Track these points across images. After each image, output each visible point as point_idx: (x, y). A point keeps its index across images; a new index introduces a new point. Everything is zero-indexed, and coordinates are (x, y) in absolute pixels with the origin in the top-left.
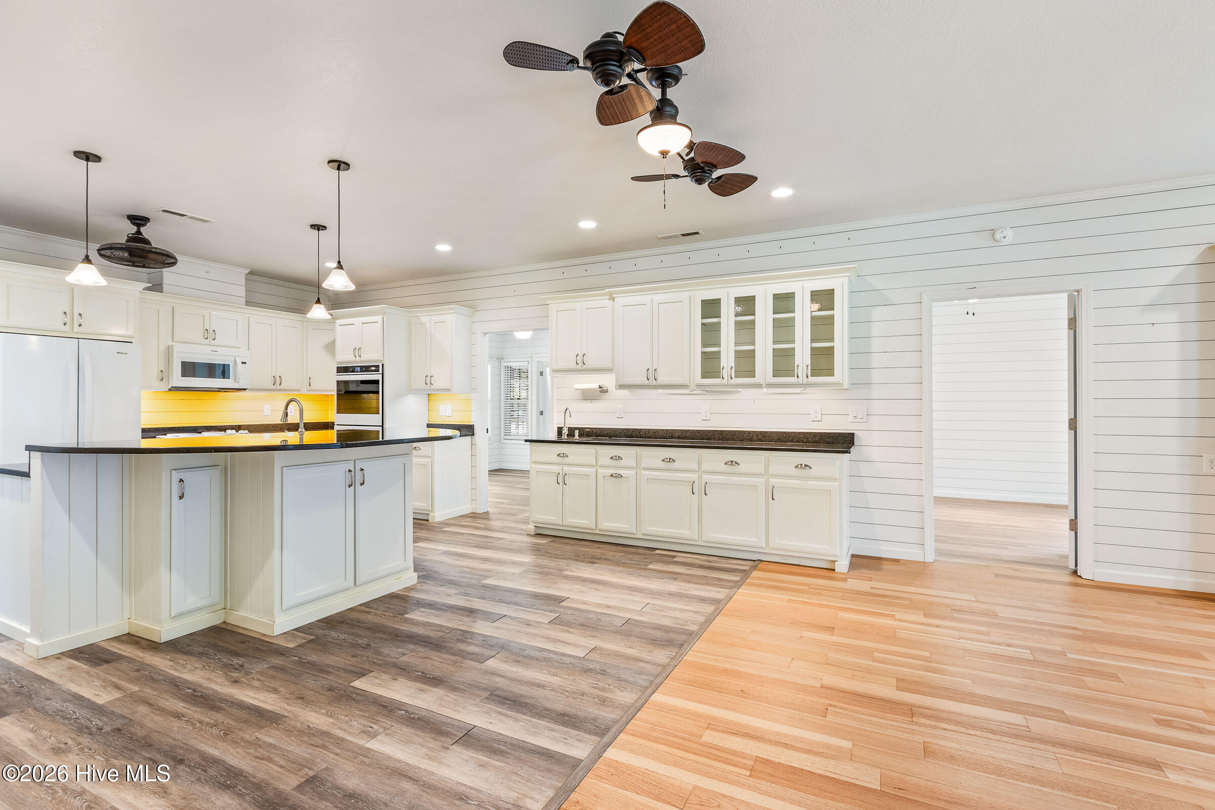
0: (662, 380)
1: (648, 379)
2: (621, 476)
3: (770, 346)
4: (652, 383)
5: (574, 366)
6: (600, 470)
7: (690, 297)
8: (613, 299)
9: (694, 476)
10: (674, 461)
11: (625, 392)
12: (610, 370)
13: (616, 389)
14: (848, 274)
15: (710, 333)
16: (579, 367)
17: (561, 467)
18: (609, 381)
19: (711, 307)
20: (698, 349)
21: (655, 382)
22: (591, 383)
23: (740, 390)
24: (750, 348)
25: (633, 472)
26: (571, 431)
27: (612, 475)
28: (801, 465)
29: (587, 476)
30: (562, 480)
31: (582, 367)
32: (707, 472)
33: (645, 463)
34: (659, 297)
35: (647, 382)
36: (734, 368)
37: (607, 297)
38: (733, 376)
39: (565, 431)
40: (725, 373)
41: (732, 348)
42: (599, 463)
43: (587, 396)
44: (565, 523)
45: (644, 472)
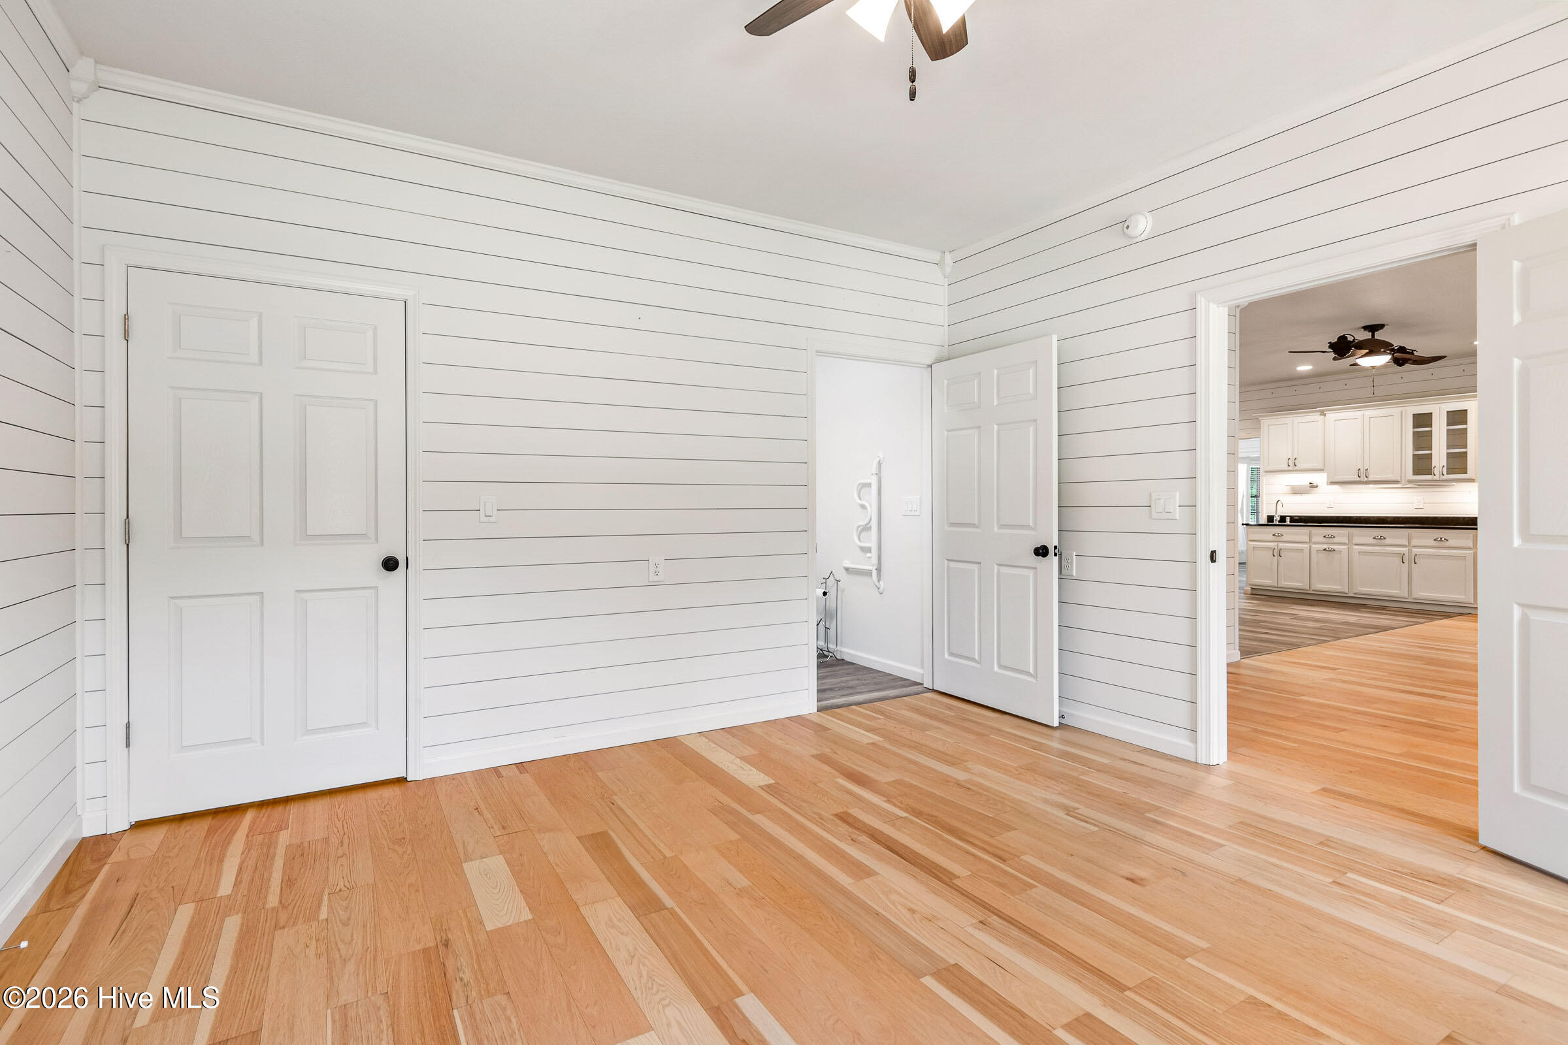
0: (1372, 477)
1: (1359, 477)
2: (1334, 550)
4: (1363, 479)
5: (1285, 467)
6: (1313, 546)
7: (1402, 412)
8: (1325, 415)
9: (1405, 550)
10: (1385, 538)
11: (1336, 487)
12: (1322, 470)
13: (1328, 485)
15: (1422, 440)
16: (1290, 468)
17: (1276, 544)
18: (1320, 479)
19: (1423, 420)
20: (1410, 452)
21: (1366, 479)
22: (1303, 479)
23: (1454, 483)
24: (1462, 450)
25: (1345, 547)
26: (1283, 519)
27: (1325, 550)
29: (1302, 550)
30: (1278, 553)
31: (1292, 466)
32: (1415, 547)
33: (1357, 540)
34: (1369, 413)
35: (1358, 479)
36: (1445, 466)
37: (1319, 413)
38: (1445, 473)
39: (1277, 518)
40: (1436, 471)
41: (1444, 451)
42: (1313, 540)
43: (1296, 491)
44: (1280, 585)
45: (1355, 547)
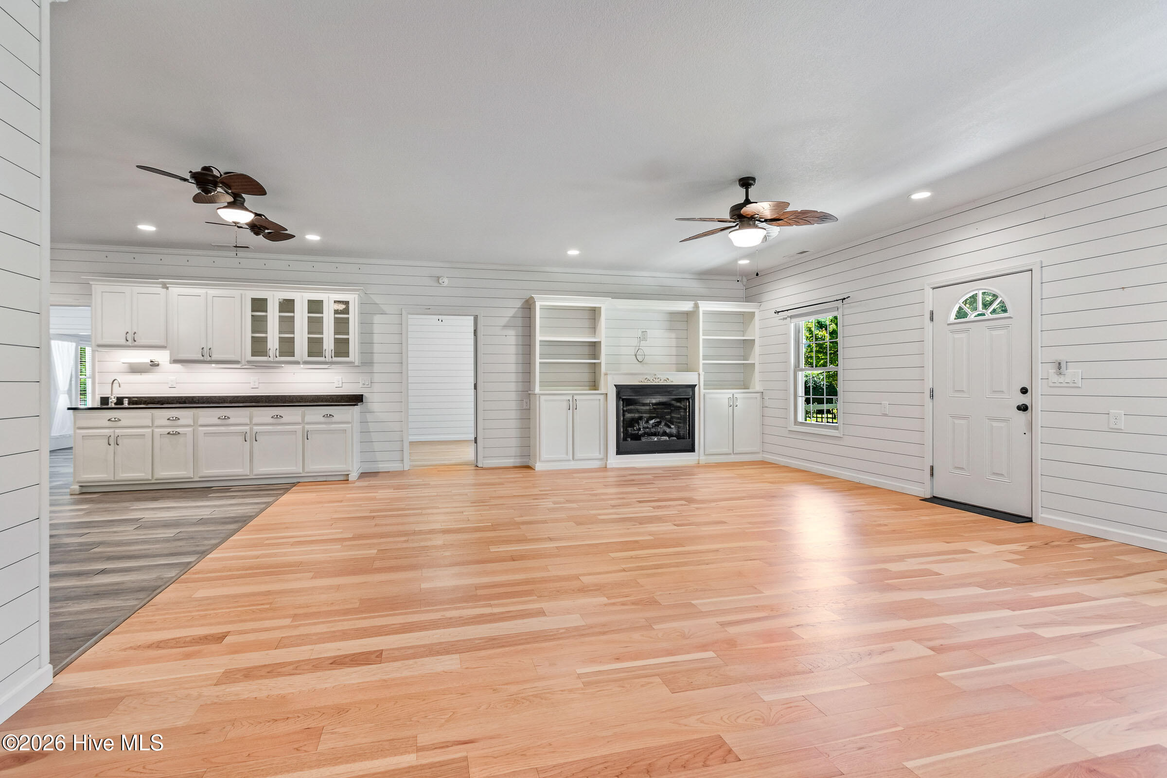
0: (215, 357)
1: (203, 356)
2: (179, 433)
3: (306, 336)
4: (206, 359)
5: (123, 342)
6: (156, 430)
7: (241, 295)
8: (167, 288)
9: (247, 428)
10: (228, 418)
11: (178, 366)
12: (163, 347)
13: (170, 363)
14: (358, 293)
15: (259, 324)
16: (129, 343)
17: (112, 430)
18: (162, 357)
19: (259, 305)
20: (248, 335)
21: (209, 358)
22: (142, 357)
23: (283, 365)
24: (291, 336)
25: (190, 429)
26: (120, 401)
27: (169, 433)
28: (327, 415)
29: (143, 436)
30: (114, 441)
31: (132, 342)
32: (255, 425)
33: (202, 421)
34: (212, 292)
35: (202, 358)
36: (278, 349)
37: (161, 286)
38: (278, 355)
39: (113, 400)
40: (271, 353)
41: (277, 335)
42: (156, 424)
43: (135, 369)
44: (117, 478)
45: (201, 428)
